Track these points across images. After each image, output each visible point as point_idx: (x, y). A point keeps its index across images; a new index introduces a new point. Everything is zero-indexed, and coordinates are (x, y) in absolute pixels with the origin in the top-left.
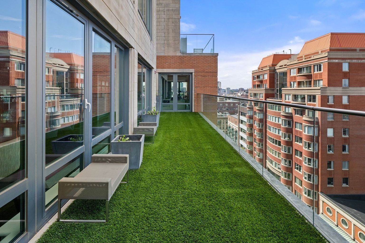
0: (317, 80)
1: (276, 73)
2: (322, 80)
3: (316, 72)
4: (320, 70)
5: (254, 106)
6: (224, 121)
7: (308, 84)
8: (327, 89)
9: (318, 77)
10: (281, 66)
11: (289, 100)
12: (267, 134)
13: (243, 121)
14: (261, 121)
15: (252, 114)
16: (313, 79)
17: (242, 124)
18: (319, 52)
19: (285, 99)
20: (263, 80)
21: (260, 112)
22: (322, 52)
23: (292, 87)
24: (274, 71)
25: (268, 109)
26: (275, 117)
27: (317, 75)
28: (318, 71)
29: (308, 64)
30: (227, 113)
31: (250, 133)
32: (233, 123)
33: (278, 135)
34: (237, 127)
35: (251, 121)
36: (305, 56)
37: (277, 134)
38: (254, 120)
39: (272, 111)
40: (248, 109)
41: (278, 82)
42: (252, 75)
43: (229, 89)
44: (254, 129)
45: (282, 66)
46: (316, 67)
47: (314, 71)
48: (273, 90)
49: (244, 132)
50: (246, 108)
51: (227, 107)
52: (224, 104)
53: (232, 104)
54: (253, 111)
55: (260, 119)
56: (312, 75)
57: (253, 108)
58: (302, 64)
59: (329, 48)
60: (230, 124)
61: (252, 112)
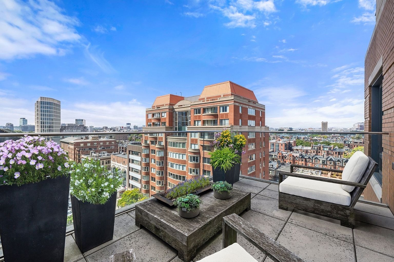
0: (222, 120)
1: (174, 112)
2: (228, 119)
3: (222, 112)
4: (226, 111)
5: (150, 144)
6: (104, 161)
7: (212, 123)
8: (234, 127)
9: (224, 116)
10: (179, 106)
11: (195, 137)
12: (168, 171)
13: (134, 160)
14: (161, 158)
15: (148, 153)
16: (219, 119)
17: (133, 163)
18: (221, 95)
19: (191, 137)
20: (160, 119)
21: (161, 150)
22: (224, 96)
23: (196, 125)
24: (172, 110)
25: (168, 147)
26: (179, 154)
27: (222, 115)
28: (223, 111)
29: (214, 105)
30: (106, 153)
31: (146, 172)
32: (120, 163)
33: (183, 170)
34: (127, 167)
35: (148, 159)
36: (207, 98)
37: (181, 169)
38: (150, 159)
39: (175, 148)
40: (143, 147)
41: (177, 121)
42: (146, 112)
43: (92, 128)
44: (150, 168)
45: (182, 106)
46: (221, 108)
47: (220, 112)
48: (172, 128)
49: (135, 171)
50: (142, 147)
51: (102, 146)
52: (98, 143)
53: (108, 143)
54: (150, 149)
55: (161, 157)
56: (218, 115)
57: (149, 146)
58: (207, 104)
59: (231, 93)
60: (115, 165)
61: (148, 150)
